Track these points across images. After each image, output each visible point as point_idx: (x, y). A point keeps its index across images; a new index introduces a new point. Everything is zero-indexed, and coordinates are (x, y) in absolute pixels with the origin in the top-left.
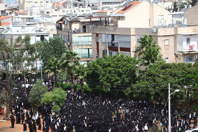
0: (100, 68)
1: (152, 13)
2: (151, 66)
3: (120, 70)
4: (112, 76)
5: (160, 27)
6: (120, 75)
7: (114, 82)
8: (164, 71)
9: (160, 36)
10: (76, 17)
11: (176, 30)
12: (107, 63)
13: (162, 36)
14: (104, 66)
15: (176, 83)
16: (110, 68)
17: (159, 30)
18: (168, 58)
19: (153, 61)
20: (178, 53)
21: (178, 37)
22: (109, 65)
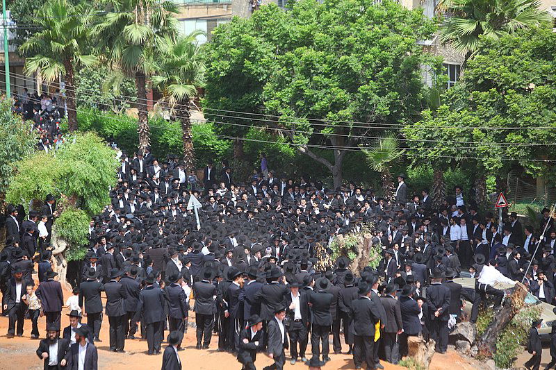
0: (265, 48)
2: (488, 44)
4: (316, 87)
6: (351, 81)
7: (324, 112)
8: (547, 66)
12: (296, 30)
14: (286, 43)
16: (308, 53)
19: (498, 23)
22: (307, 41)
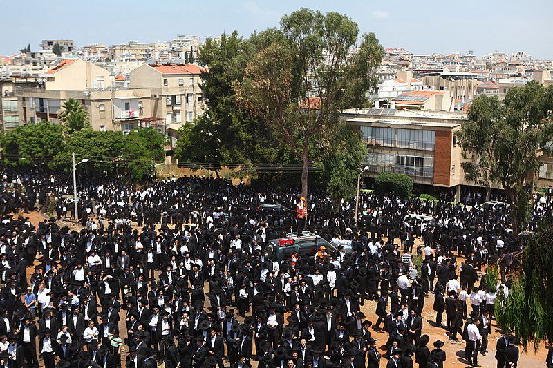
0: (20, 137)
1: (89, 73)
2: (75, 134)
3: (43, 140)
4: (33, 147)
5: (94, 90)
6: (42, 145)
7: (35, 154)
8: (88, 140)
9: (93, 101)
10: (8, 77)
11: (113, 93)
12: (29, 132)
13: (96, 101)
14: (27, 136)
15: (101, 153)
16: (30, 138)
17: (92, 93)
18: (104, 126)
19: (78, 129)
20: (116, 120)
21: (115, 101)
22: (31, 135)
